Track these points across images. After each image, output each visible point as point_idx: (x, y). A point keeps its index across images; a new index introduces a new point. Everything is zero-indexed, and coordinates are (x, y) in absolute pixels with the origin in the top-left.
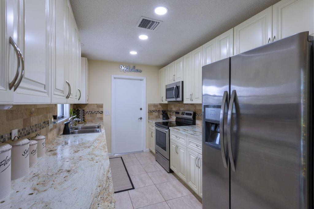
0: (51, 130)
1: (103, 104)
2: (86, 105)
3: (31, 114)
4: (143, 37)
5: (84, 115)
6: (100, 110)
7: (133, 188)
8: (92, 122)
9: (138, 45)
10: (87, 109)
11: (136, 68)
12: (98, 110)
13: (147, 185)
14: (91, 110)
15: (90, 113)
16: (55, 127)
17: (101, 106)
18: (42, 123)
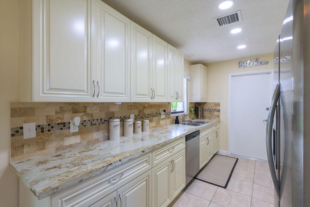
0: (163, 119)
1: (220, 103)
2: (205, 103)
3: (145, 107)
4: (236, 30)
5: (202, 112)
6: (218, 108)
7: (225, 187)
8: (210, 118)
9: (239, 38)
10: (206, 107)
11: (260, 61)
12: (216, 109)
13: (242, 192)
14: (210, 108)
15: (208, 110)
16: (169, 118)
17: (218, 105)
18: (154, 114)
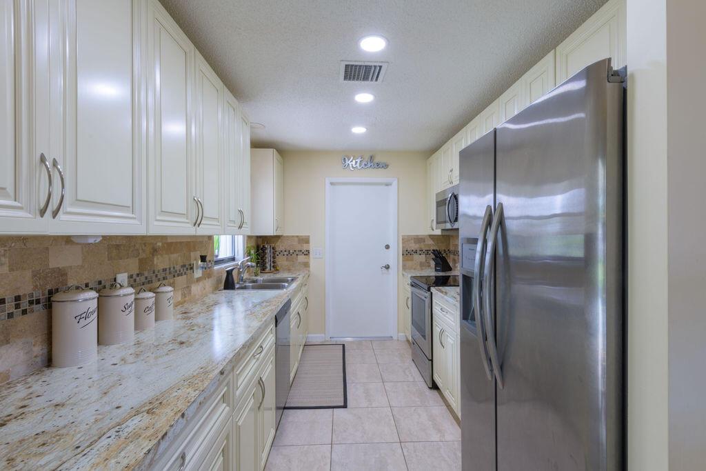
0: (199, 280)
1: (309, 236)
2: (278, 237)
3: (155, 251)
4: (364, 97)
5: (274, 258)
6: (305, 247)
7: (345, 406)
8: (289, 270)
9: (361, 114)
10: (280, 246)
11: (376, 160)
12: (300, 249)
13: (373, 405)
14: (288, 249)
15: (285, 253)
16: (209, 276)
17: (306, 240)
18: (178, 268)
